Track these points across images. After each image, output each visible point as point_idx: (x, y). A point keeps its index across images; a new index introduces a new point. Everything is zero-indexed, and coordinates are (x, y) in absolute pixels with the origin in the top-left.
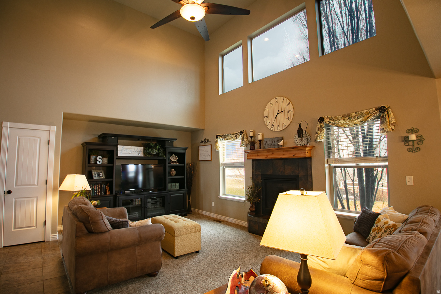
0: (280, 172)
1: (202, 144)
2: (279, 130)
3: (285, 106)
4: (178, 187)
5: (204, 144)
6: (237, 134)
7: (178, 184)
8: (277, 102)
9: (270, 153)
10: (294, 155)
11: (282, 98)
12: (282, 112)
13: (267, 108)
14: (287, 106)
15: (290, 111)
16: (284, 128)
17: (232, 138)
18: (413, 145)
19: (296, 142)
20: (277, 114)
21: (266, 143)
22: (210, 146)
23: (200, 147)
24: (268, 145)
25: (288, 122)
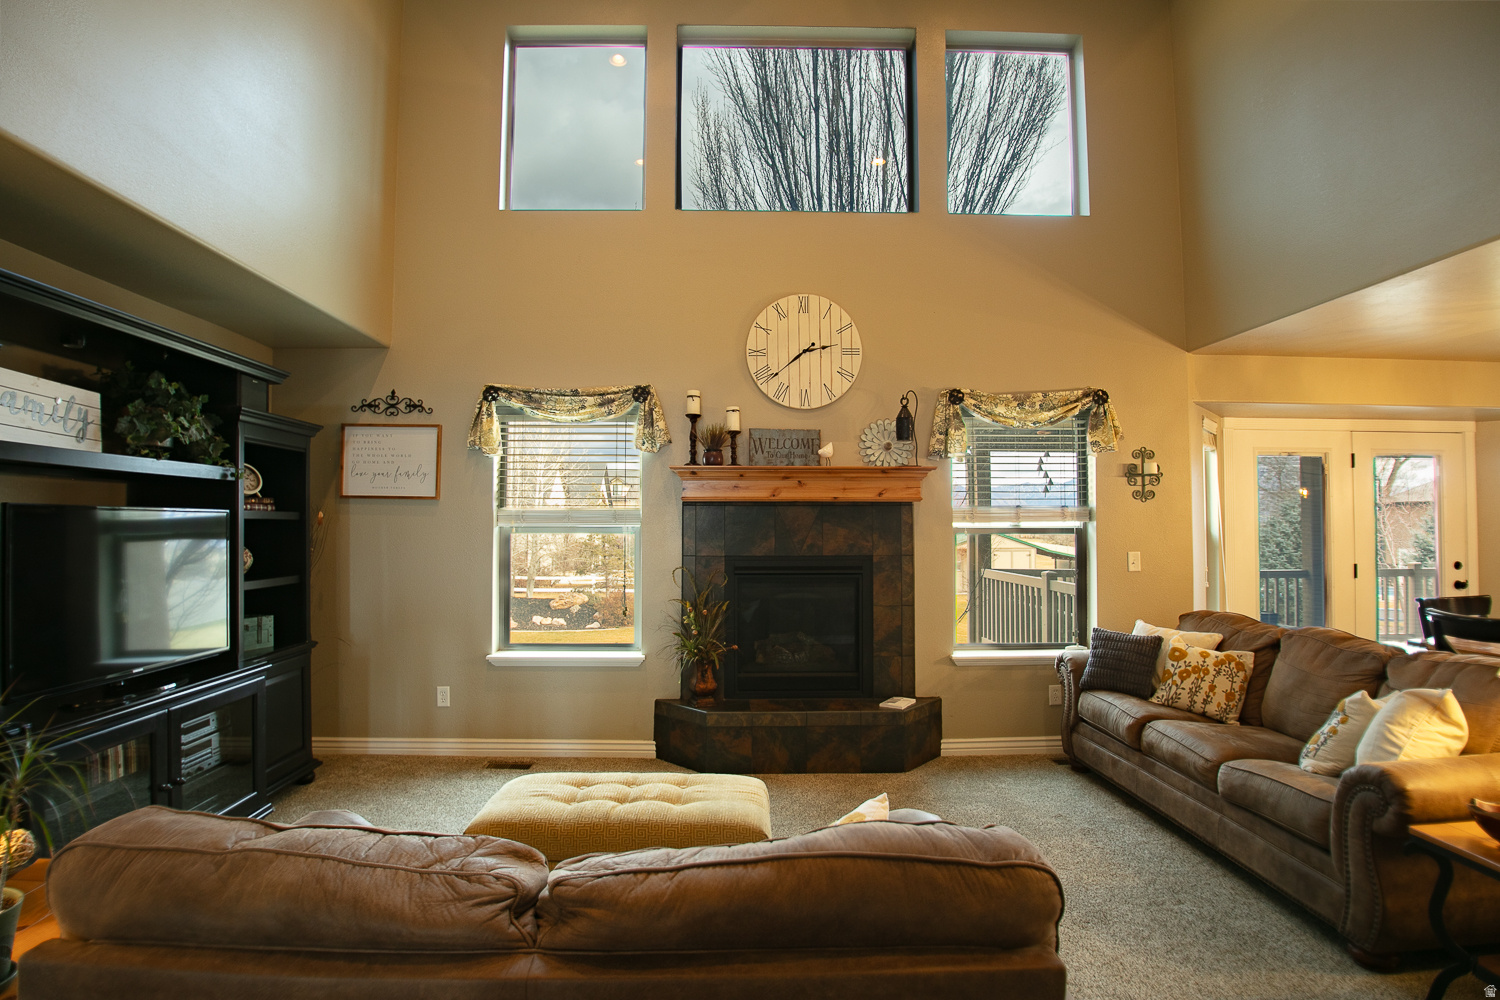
0: (805, 547)
1: (367, 416)
2: (806, 407)
3: (834, 331)
4: (272, 639)
5: (382, 419)
6: (613, 396)
7: (268, 622)
8: (804, 308)
9: (792, 483)
10: (880, 494)
11: (825, 302)
12: (824, 348)
13: (761, 320)
14: (840, 331)
15: (851, 352)
16: (826, 401)
17: (583, 407)
18: (1143, 485)
19: (869, 452)
20: (805, 351)
21: (758, 443)
22: (435, 431)
23: (348, 430)
24: (766, 454)
25: (841, 386)
